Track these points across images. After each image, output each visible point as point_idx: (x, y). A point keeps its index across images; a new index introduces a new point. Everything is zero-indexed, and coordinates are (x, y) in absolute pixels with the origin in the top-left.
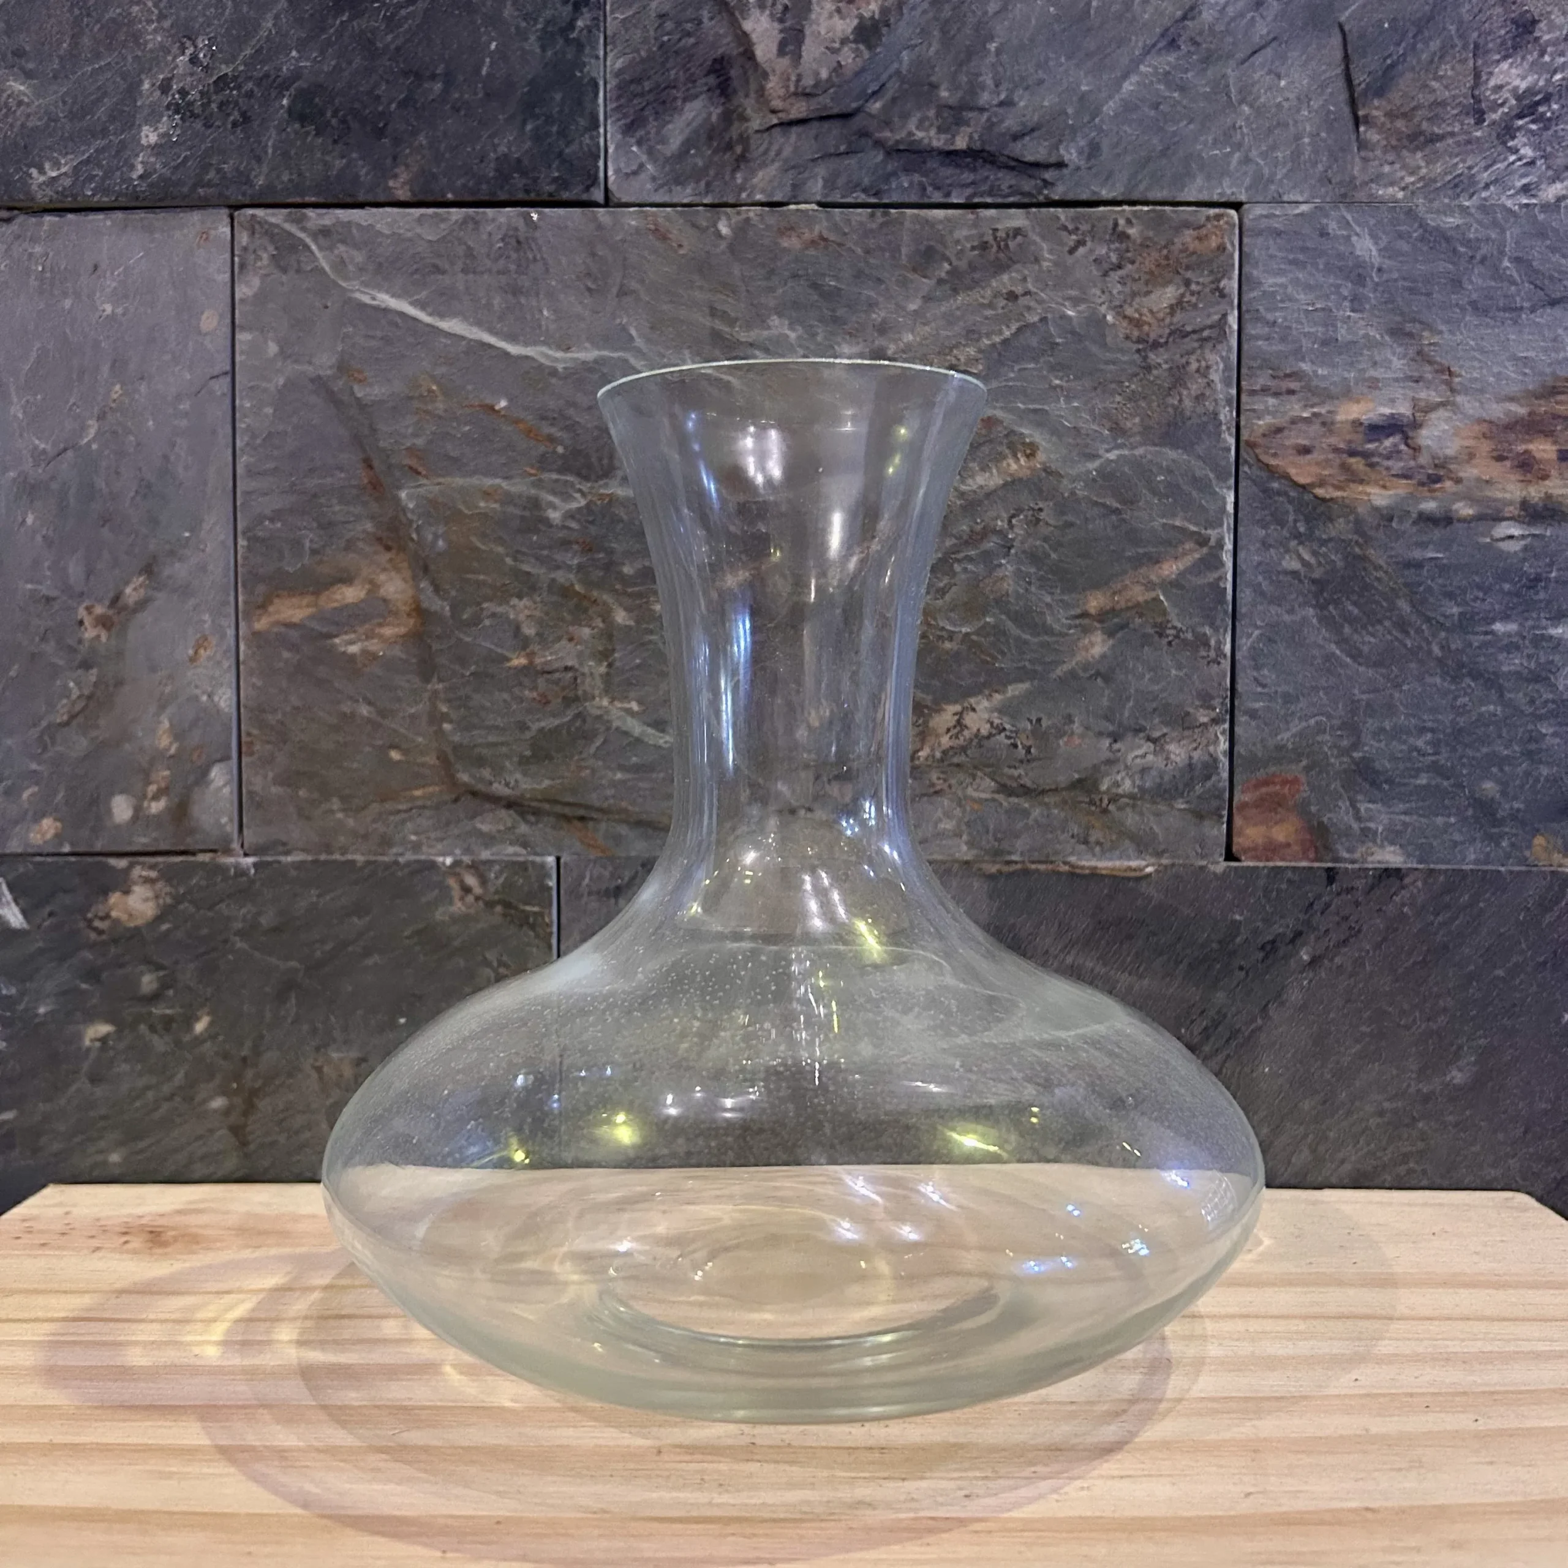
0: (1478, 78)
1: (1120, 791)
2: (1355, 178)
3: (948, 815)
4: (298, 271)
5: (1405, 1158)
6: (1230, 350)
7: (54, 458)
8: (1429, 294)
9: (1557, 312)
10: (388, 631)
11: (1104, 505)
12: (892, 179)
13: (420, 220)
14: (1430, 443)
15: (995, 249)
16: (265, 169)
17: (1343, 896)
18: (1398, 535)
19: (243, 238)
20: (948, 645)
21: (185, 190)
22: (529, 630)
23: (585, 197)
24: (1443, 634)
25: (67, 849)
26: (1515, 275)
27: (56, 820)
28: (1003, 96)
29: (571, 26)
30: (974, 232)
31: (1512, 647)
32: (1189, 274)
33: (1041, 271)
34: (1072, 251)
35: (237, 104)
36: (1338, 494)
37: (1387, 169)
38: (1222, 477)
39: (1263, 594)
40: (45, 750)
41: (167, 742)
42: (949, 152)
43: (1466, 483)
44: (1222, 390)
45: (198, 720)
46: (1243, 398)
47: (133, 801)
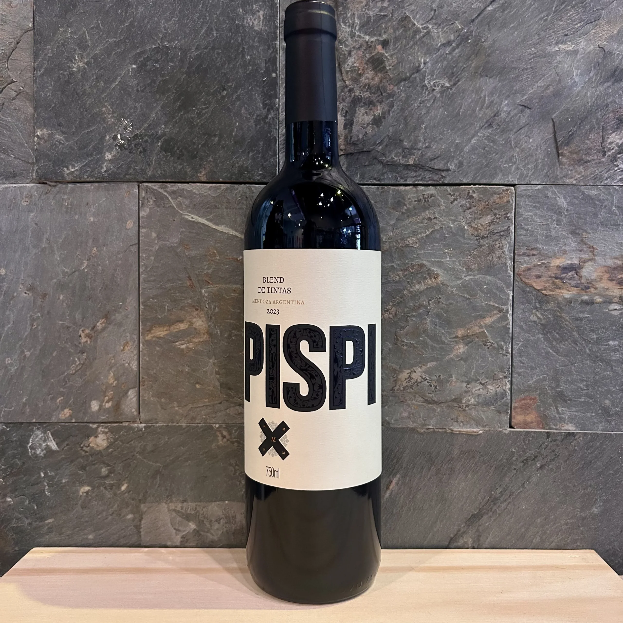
0: (603, 139)
1: (470, 403)
2: (557, 176)
3: (405, 411)
4: (164, 207)
5: (576, 541)
6: (511, 239)
7: (70, 274)
8: (585, 219)
10: (197, 340)
11: (464, 297)
12: (385, 174)
13: (210, 189)
14: (585, 274)
15: (423, 201)
16: (152, 169)
17: (553, 443)
18: (573, 309)
19: (143, 194)
20: (405, 348)
21: (122, 176)
24: (590, 345)
25: (74, 421)
26: (617, 212)
27: (70, 410)
28: (427, 145)
29: (266, 117)
30: (415, 195)
31: (616, 350)
32: (495, 211)
33: (440, 210)
34: (452, 203)
35: (141, 145)
36: (552, 293)
37: (570, 172)
38: (508, 287)
39: (523, 329)
40: (66, 384)
41: (112, 381)
42: (406, 165)
43: (599, 289)
44: (508, 254)
45: (124, 373)
46: (516, 257)
47: (99, 403)
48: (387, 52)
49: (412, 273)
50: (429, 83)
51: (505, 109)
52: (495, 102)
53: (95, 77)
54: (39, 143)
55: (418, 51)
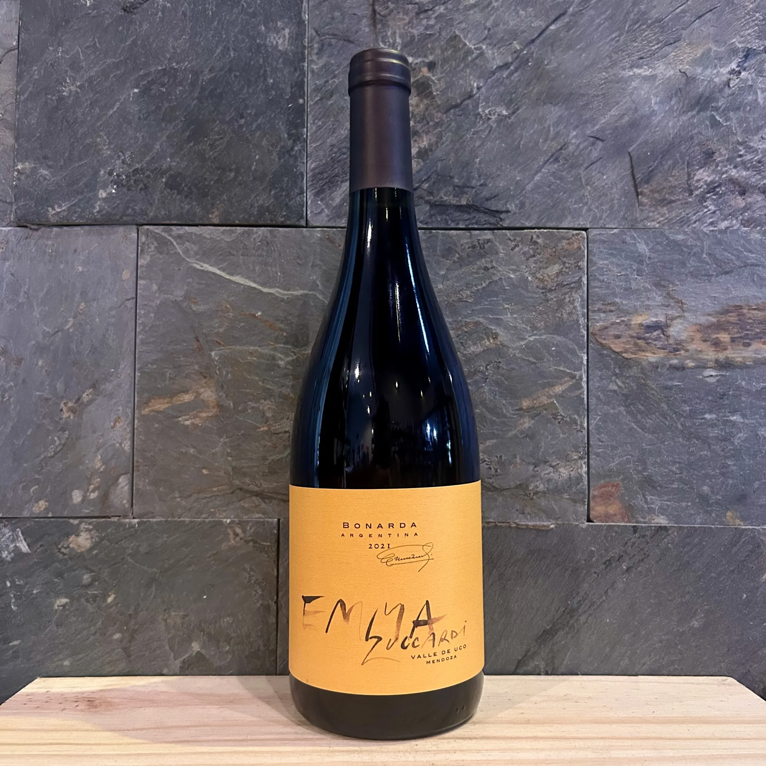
0: (689, 176)
1: (538, 489)
2: (636, 218)
4: (167, 254)
5: (673, 663)
6: (583, 292)
7: (53, 335)
8: (672, 268)
9: (728, 277)
10: (204, 415)
11: (528, 361)
12: (433, 217)
13: (223, 233)
14: (673, 333)
15: (478, 248)
16: (154, 209)
17: (641, 539)
18: (661, 375)
19: (143, 239)
21: (118, 217)
22: (269, 414)
23: (297, 223)
24: (682, 419)
25: (50, 515)
26: (708, 260)
27: (46, 501)
28: (482, 182)
29: (292, 149)
30: (469, 240)
31: (713, 425)
32: (564, 260)
33: (499, 257)
34: (512, 250)
35: (142, 181)
36: (634, 356)
37: (651, 214)
39: (601, 400)
40: (42, 469)
41: (99, 465)
42: (458, 206)
43: (690, 352)
44: (581, 311)
45: (113, 455)
46: (590, 314)
47: (82, 493)
48: (434, 76)
49: (466, 332)
50: (484, 111)
51: (573, 141)
52: (561, 132)
53: (89, 102)
54: (19, 179)
55: (470, 74)
